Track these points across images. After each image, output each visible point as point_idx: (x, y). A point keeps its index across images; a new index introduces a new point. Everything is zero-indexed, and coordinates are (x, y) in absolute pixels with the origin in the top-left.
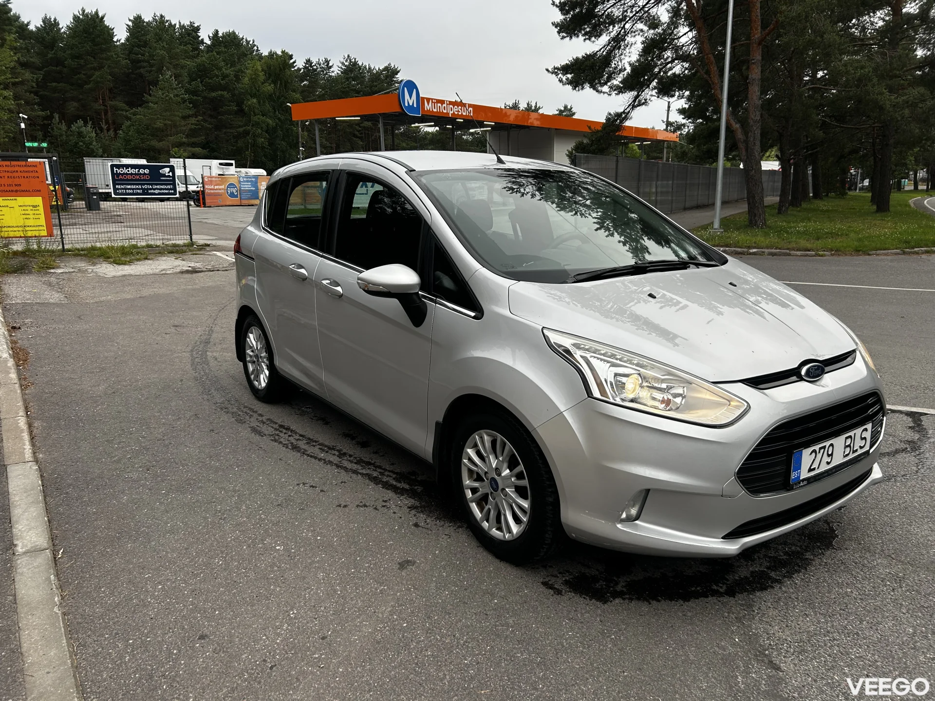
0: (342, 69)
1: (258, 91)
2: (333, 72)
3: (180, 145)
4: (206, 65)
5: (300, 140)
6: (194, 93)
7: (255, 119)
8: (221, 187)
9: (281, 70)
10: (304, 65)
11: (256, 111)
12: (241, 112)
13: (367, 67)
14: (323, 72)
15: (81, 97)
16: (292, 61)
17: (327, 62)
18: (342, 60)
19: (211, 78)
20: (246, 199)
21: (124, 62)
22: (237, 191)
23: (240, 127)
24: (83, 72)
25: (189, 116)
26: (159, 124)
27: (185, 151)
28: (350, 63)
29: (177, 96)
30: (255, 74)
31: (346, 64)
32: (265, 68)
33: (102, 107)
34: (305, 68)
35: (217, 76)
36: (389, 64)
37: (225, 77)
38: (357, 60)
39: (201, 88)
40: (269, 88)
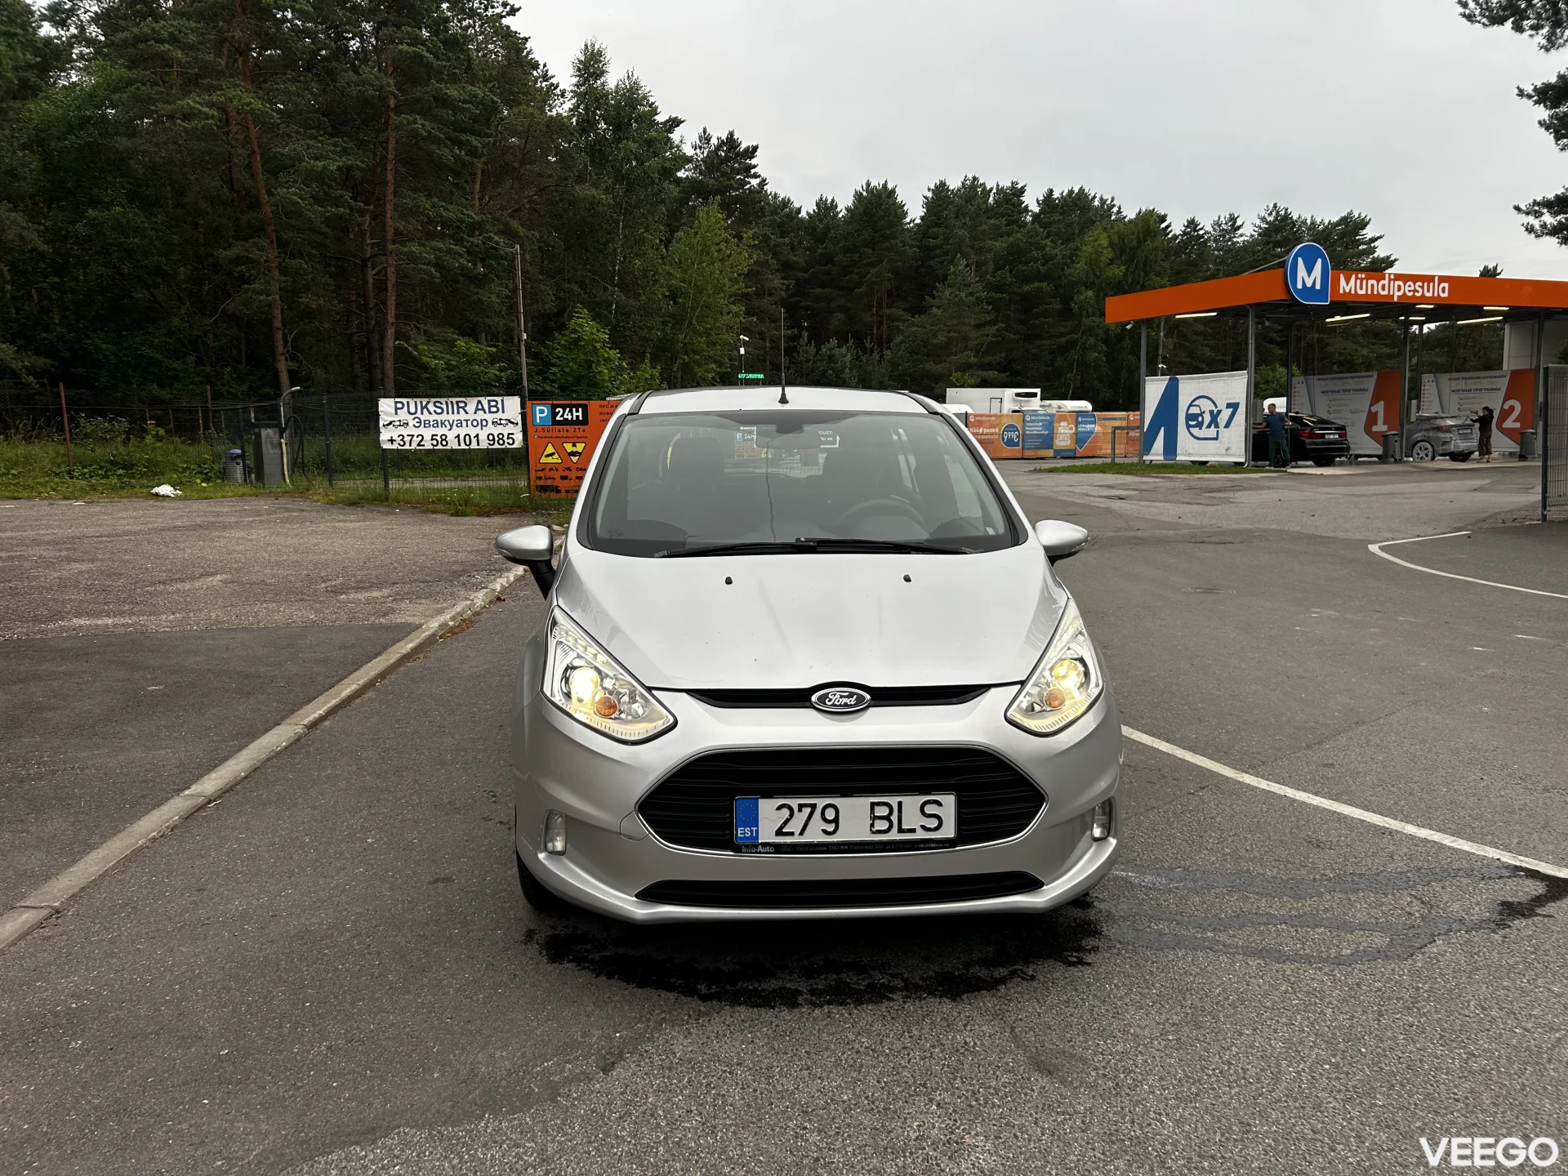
0: (1261, 228)
1: (1098, 278)
2: (1241, 235)
3: (964, 368)
4: (1021, 244)
5: (1160, 352)
6: (998, 288)
7: (1087, 322)
8: (993, 430)
9: (1140, 242)
10: (1183, 229)
11: (1090, 310)
12: (1066, 313)
13: (1309, 222)
14: (1224, 237)
15: (850, 305)
16: (1163, 226)
17: (1233, 219)
18: (1263, 213)
19: (1026, 264)
20: (1032, 449)
21: (910, 252)
22: (1018, 437)
23: (1063, 335)
24: (856, 271)
25: (986, 323)
26: (941, 338)
27: (971, 376)
28: (1276, 218)
29: (971, 294)
30: (1096, 253)
31: (1268, 219)
32: (1116, 239)
33: (875, 318)
34: (1185, 233)
35: (1036, 260)
36: (1350, 213)
37: (1047, 259)
38: (1289, 211)
39: (1009, 279)
40: (1116, 271)
